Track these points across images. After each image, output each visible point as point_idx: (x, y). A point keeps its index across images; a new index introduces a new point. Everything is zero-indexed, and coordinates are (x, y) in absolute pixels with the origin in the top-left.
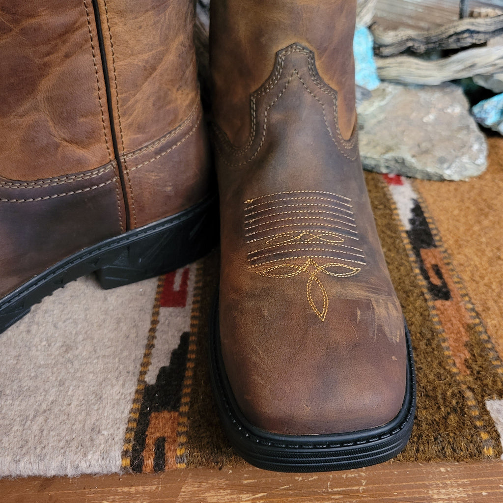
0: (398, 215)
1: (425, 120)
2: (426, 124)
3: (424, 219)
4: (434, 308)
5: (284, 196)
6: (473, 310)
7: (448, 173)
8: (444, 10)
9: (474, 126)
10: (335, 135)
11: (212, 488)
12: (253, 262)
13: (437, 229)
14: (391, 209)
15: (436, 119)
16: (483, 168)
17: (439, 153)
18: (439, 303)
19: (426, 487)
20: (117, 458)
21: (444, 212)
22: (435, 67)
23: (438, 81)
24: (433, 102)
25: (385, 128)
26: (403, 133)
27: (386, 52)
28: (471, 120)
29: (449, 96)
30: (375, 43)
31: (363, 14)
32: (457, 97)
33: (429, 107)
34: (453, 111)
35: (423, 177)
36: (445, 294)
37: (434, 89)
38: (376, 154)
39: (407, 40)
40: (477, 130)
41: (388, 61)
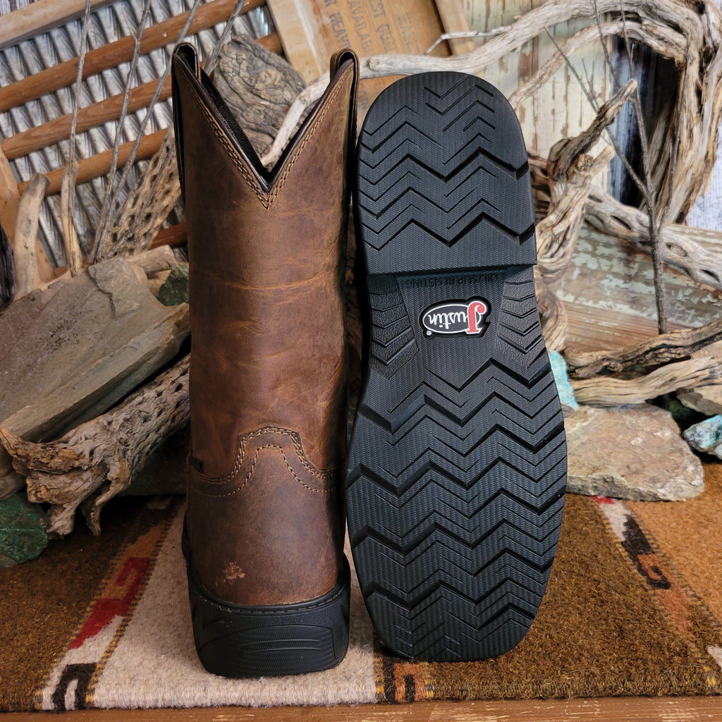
0: (611, 529)
1: (632, 443)
2: (635, 447)
3: (640, 531)
4: (654, 595)
6: (694, 596)
7: (661, 492)
8: (644, 334)
9: (687, 449)
11: (459, 712)
13: (654, 539)
14: (603, 525)
15: (644, 442)
16: (701, 489)
17: (651, 474)
18: (659, 591)
19: (656, 712)
20: (372, 686)
21: (660, 525)
22: (634, 384)
23: (640, 399)
24: (640, 425)
25: (590, 450)
26: (609, 454)
27: (581, 373)
28: (684, 444)
29: (657, 419)
30: (569, 365)
31: (553, 337)
32: (667, 421)
33: (636, 430)
34: (663, 434)
35: (635, 497)
36: (665, 585)
37: (640, 412)
38: (582, 474)
39: (603, 360)
40: (691, 453)
41: (585, 382)
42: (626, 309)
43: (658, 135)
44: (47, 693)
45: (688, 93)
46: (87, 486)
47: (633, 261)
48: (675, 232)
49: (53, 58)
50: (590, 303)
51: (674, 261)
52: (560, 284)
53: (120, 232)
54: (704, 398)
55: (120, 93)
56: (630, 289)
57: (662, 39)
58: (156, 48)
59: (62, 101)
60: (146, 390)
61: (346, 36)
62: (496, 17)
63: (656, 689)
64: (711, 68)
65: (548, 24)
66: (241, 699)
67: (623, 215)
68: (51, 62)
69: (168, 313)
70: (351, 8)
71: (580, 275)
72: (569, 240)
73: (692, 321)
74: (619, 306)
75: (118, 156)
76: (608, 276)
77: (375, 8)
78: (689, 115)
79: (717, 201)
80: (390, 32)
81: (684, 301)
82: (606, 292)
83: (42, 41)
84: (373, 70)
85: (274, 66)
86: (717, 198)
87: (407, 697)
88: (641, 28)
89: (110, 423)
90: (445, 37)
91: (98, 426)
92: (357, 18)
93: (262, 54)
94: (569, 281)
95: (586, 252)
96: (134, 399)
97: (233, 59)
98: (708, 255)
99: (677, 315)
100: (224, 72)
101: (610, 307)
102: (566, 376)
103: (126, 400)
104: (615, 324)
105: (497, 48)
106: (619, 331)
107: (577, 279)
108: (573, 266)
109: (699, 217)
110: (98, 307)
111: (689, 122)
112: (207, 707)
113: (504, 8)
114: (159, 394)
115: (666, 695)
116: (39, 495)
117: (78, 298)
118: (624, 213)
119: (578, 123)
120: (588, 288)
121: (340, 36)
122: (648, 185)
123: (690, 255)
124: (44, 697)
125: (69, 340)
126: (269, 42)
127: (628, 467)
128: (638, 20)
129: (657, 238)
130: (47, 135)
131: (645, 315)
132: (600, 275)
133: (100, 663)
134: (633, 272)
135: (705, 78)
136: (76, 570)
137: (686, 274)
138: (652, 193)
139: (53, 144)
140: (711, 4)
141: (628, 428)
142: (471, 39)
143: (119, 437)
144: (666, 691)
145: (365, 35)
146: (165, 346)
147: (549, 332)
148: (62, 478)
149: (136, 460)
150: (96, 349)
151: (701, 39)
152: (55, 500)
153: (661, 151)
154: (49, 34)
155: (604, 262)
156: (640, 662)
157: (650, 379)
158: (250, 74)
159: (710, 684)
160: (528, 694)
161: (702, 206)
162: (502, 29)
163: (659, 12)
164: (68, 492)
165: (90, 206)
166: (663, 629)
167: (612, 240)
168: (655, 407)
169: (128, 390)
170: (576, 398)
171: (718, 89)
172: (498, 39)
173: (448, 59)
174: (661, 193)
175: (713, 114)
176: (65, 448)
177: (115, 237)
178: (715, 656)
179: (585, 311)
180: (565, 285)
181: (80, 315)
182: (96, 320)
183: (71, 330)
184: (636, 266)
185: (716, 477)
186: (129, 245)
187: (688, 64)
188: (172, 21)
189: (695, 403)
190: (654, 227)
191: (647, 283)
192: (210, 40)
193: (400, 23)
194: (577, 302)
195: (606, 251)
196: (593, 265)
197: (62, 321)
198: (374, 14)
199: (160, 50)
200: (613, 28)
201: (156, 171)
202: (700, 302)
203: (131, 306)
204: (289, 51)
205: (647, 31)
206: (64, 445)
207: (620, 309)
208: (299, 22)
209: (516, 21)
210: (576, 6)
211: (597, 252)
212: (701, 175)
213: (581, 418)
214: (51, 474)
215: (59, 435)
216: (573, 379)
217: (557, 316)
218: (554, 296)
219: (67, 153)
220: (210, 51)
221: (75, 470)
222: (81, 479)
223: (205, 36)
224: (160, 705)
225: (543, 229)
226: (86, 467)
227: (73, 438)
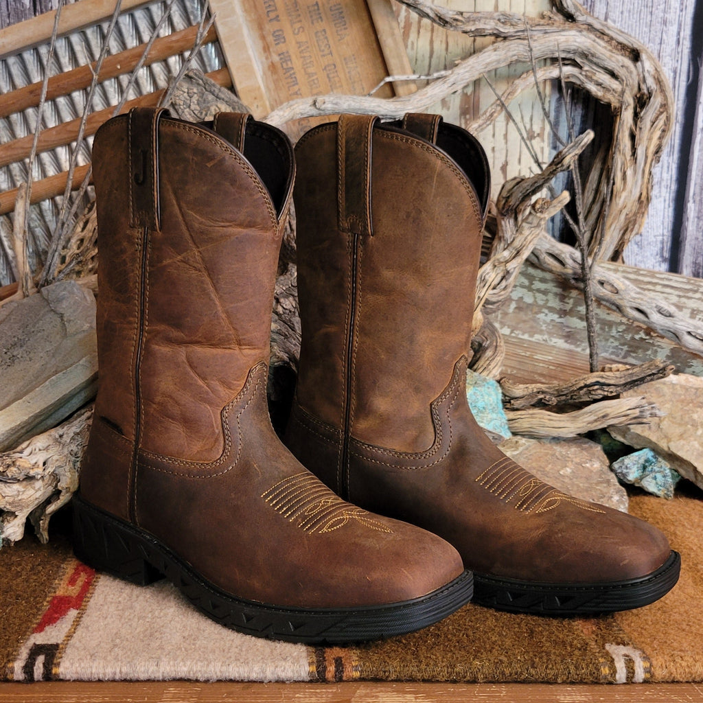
1: (561, 473)
2: (563, 476)
9: (615, 481)
11: (381, 691)
15: (573, 472)
19: (555, 695)
20: (305, 665)
22: (568, 418)
23: (572, 433)
24: (570, 455)
27: (516, 404)
28: (613, 475)
29: (587, 452)
30: (504, 395)
31: (491, 367)
32: (597, 453)
33: (566, 460)
34: (592, 466)
37: (571, 444)
39: (538, 393)
40: (618, 484)
41: (519, 412)
42: (561, 343)
43: (594, 175)
44: (18, 666)
45: (623, 137)
46: (38, 494)
47: (568, 296)
48: (609, 269)
49: (8, 84)
50: (526, 337)
51: (606, 298)
52: (497, 317)
53: (69, 254)
54: (632, 431)
55: (72, 119)
56: (565, 324)
57: (599, 84)
58: (109, 78)
59: (14, 125)
61: (294, 73)
62: (439, 58)
63: (557, 676)
64: (645, 114)
65: (487, 69)
66: (189, 672)
67: (557, 252)
68: (5, 88)
70: (299, 47)
71: (516, 308)
72: (512, 273)
73: (624, 357)
74: (554, 340)
75: (72, 183)
76: (544, 310)
77: (323, 48)
78: (623, 158)
79: (655, 240)
80: (336, 71)
81: (617, 336)
82: (542, 326)
84: (319, 109)
85: (223, 100)
86: (655, 236)
87: (336, 675)
88: (581, 73)
89: (61, 436)
90: (388, 79)
91: (50, 438)
92: (304, 57)
93: (213, 89)
94: (505, 314)
95: (523, 286)
96: (83, 415)
97: (185, 92)
98: (639, 293)
99: (611, 350)
100: (176, 104)
101: (545, 341)
102: (501, 405)
103: (75, 415)
104: (550, 358)
105: (438, 90)
106: (553, 364)
107: (514, 312)
108: (509, 299)
109: (637, 254)
110: (50, 327)
111: (623, 164)
112: (158, 681)
113: (447, 49)
115: (564, 683)
117: (31, 317)
118: (558, 249)
119: (517, 161)
120: (524, 321)
121: (288, 74)
122: (581, 224)
123: (621, 292)
124: (16, 669)
125: (22, 357)
126: (220, 77)
128: (575, 64)
129: (589, 276)
131: (579, 349)
132: (536, 309)
133: (62, 644)
134: (568, 307)
135: (639, 123)
136: (30, 571)
137: (618, 310)
138: (585, 232)
139: (4, 166)
140: (647, 53)
141: (558, 459)
142: (414, 81)
143: (70, 449)
144: (565, 678)
145: (312, 73)
147: (487, 363)
148: (16, 487)
150: (49, 366)
151: (637, 85)
152: (8, 507)
153: (597, 191)
154: (5, 61)
155: (540, 296)
156: (544, 654)
157: (584, 414)
158: (200, 107)
159: (604, 672)
160: (443, 677)
161: (639, 244)
162: (443, 73)
163: (595, 60)
164: (20, 500)
165: (36, 227)
166: (569, 631)
167: (548, 276)
168: (587, 440)
169: (78, 407)
170: (509, 428)
171: (652, 133)
172: (439, 82)
173: (391, 100)
174: (596, 231)
175: (646, 157)
176: (21, 458)
177: (63, 259)
178: (610, 651)
179: (520, 343)
180: (502, 318)
181: (33, 334)
182: (48, 339)
183: (24, 348)
184: (571, 301)
185: (641, 508)
186: (78, 268)
187: (623, 110)
188: (126, 54)
189: (624, 437)
190: (586, 265)
191: (581, 319)
192: (161, 72)
193: (346, 64)
194: (513, 335)
195: (542, 286)
196: (529, 299)
197: (16, 339)
198: (322, 53)
199: (113, 80)
200: (555, 73)
202: (633, 339)
203: (82, 327)
204: (239, 86)
205: (586, 76)
206: (20, 455)
207: (555, 343)
208: (249, 59)
209: (456, 65)
210: (515, 52)
211: (533, 287)
212: (635, 214)
213: (513, 447)
214: (6, 482)
215: (13, 446)
216: (507, 408)
217: (496, 347)
218: (493, 327)
219: (16, 175)
220: (162, 83)
221: (29, 478)
222: (34, 488)
223: (157, 68)
224: (117, 677)
225: (496, 264)
226: (39, 476)
227: (27, 449)
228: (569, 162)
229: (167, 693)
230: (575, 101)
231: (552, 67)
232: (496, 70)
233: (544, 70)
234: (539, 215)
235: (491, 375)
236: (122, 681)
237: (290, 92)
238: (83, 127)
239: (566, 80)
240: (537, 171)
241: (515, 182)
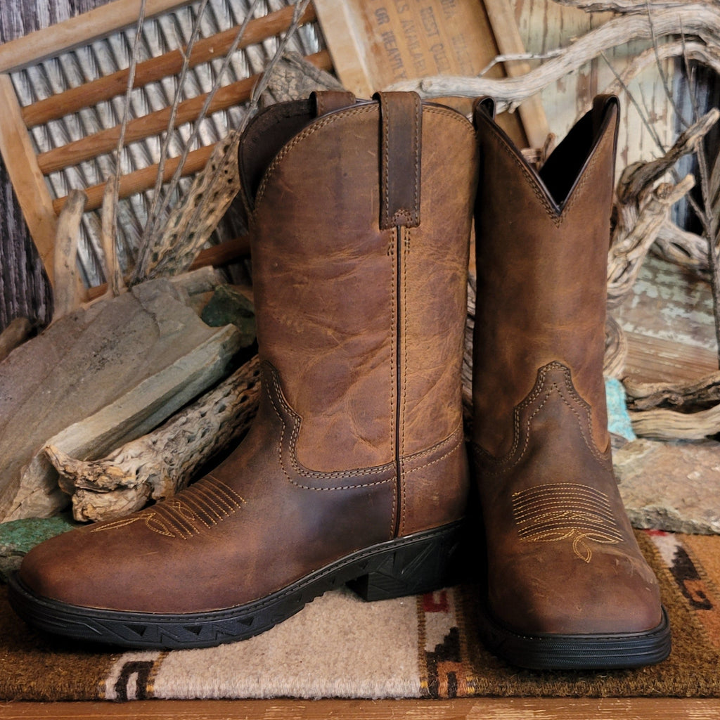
0: (661, 557)
1: (690, 476)
2: (691, 481)
3: (690, 560)
4: (695, 615)
5: (548, 487)
7: (715, 526)
8: (706, 367)
10: (591, 444)
12: (525, 535)
13: (702, 567)
14: (654, 554)
15: (702, 476)
17: (705, 507)
18: (700, 612)
20: (417, 681)
21: (710, 556)
22: (695, 419)
23: (699, 434)
24: (698, 459)
25: (644, 483)
26: (664, 488)
27: (640, 404)
29: (716, 454)
30: (628, 395)
31: (613, 365)
33: (693, 464)
35: (688, 530)
36: (708, 606)
37: (699, 446)
38: (635, 506)
39: (664, 392)
41: (644, 413)
42: (687, 339)
44: (110, 684)
46: (131, 505)
47: (694, 289)
49: (94, 72)
50: (650, 333)
52: (619, 313)
53: (162, 251)
55: (163, 108)
56: (692, 319)
58: (202, 63)
59: (101, 115)
60: (189, 410)
61: (399, 55)
62: (553, 36)
63: (685, 689)
65: (606, 47)
66: (292, 690)
67: (682, 242)
68: (91, 75)
69: (214, 334)
70: (404, 27)
71: (639, 303)
72: (634, 265)
74: (680, 336)
75: (164, 174)
76: (668, 304)
77: (429, 27)
80: (444, 52)
82: (666, 321)
83: (83, 54)
84: (426, 92)
87: (449, 691)
88: (705, 50)
89: (154, 443)
90: (500, 59)
91: (143, 445)
92: (410, 37)
93: (312, 72)
94: (628, 309)
95: (646, 279)
96: (177, 419)
97: (282, 77)
100: (273, 89)
101: (671, 337)
102: (624, 406)
103: (169, 421)
104: (676, 356)
105: (552, 71)
106: (679, 362)
107: (637, 307)
108: (631, 294)
110: (142, 327)
112: (259, 699)
113: (562, 27)
114: (203, 415)
115: (693, 696)
116: (85, 512)
117: (121, 317)
118: (683, 239)
119: (638, 145)
120: (648, 317)
121: (393, 56)
122: (707, 211)
124: (107, 687)
125: (112, 360)
126: (319, 59)
127: (683, 500)
128: (698, 40)
129: (716, 266)
130: (87, 150)
131: (707, 346)
132: (660, 304)
133: (157, 661)
134: (695, 301)
138: (712, 220)
139: (92, 159)
141: (685, 462)
142: (527, 61)
143: (164, 456)
144: (694, 692)
145: (418, 54)
146: (211, 367)
147: (609, 360)
148: (107, 497)
149: (180, 480)
150: (141, 369)
152: (100, 518)
154: (90, 47)
155: (665, 290)
156: (671, 667)
157: (712, 414)
158: (299, 92)
160: (564, 691)
162: (558, 51)
164: (112, 511)
165: (127, 224)
166: (699, 644)
167: (673, 268)
168: (716, 442)
169: (172, 411)
170: (634, 430)
172: (555, 61)
173: (503, 80)
176: (112, 466)
177: (156, 256)
179: (644, 341)
180: (625, 313)
181: (124, 335)
182: (140, 340)
183: (115, 350)
184: (698, 295)
186: (171, 265)
188: (219, 37)
190: (713, 254)
191: (709, 313)
192: (257, 56)
193: (454, 43)
194: (636, 332)
195: (667, 279)
196: (653, 293)
197: (106, 341)
198: (428, 33)
199: (206, 65)
200: (677, 49)
201: (201, 190)
203: (176, 327)
204: (340, 69)
205: (711, 53)
206: (111, 463)
207: (682, 339)
208: (350, 39)
209: (572, 43)
210: (635, 29)
211: (657, 280)
213: (637, 450)
214: (97, 493)
215: (104, 454)
216: (631, 410)
217: (618, 344)
218: (615, 323)
219: (104, 169)
220: (258, 67)
221: (121, 488)
222: (126, 498)
223: (253, 51)
224: (216, 695)
225: (617, 254)
226: (132, 485)
227: (119, 456)
228: (694, 144)
229: (268, 712)
230: (700, 81)
231: (674, 44)
232: (614, 48)
233: (666, 48)
234: (661, 201)
235: (613, 374)
236: (221, 699)
237: (395, 76)
238: (174, 114)
239: (690, 58)
240: (660, 154)
241: (636, 167)
